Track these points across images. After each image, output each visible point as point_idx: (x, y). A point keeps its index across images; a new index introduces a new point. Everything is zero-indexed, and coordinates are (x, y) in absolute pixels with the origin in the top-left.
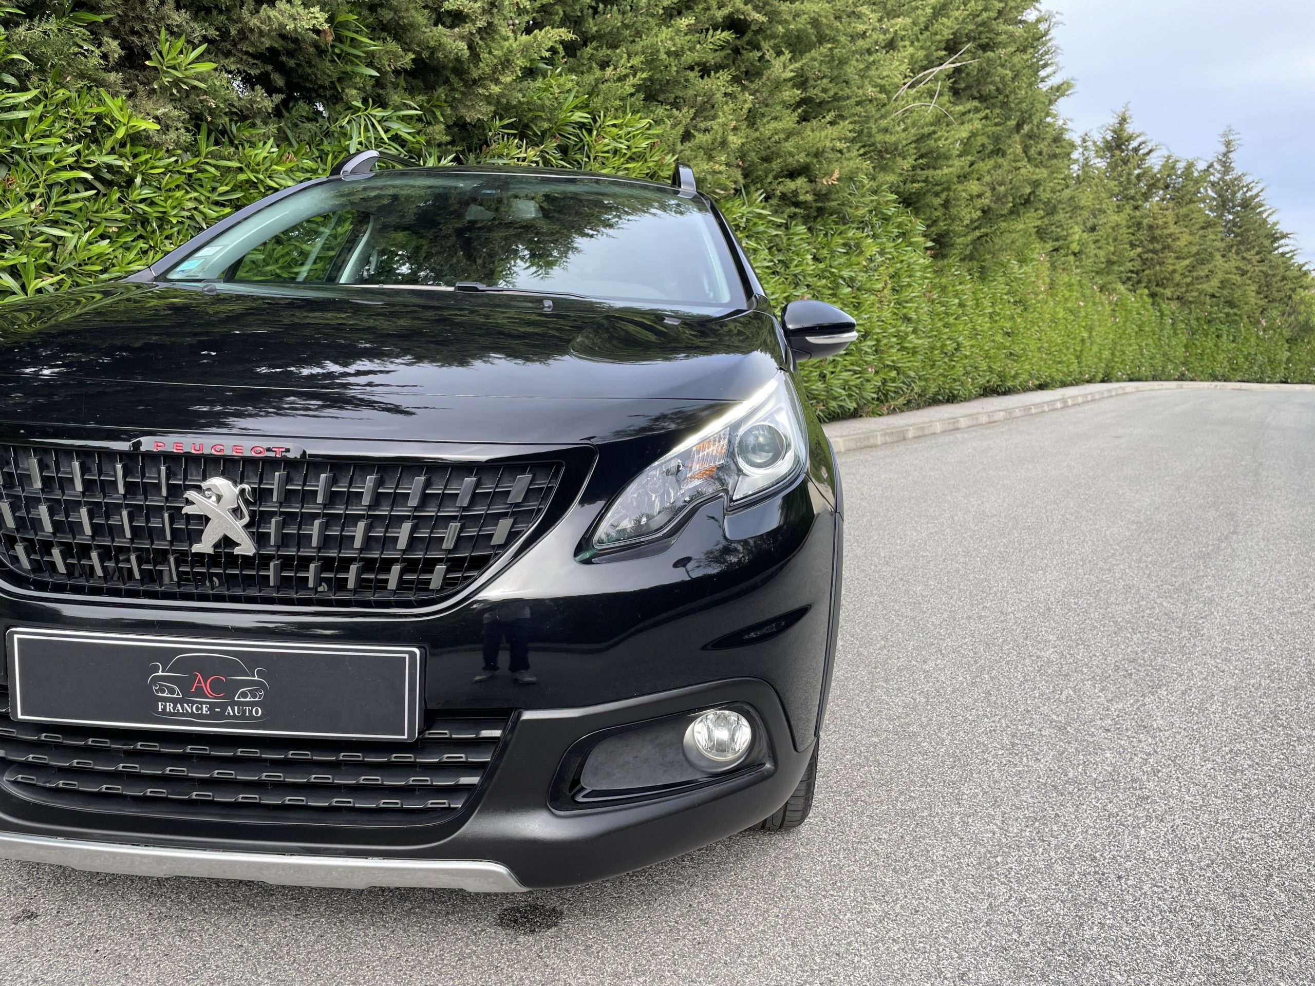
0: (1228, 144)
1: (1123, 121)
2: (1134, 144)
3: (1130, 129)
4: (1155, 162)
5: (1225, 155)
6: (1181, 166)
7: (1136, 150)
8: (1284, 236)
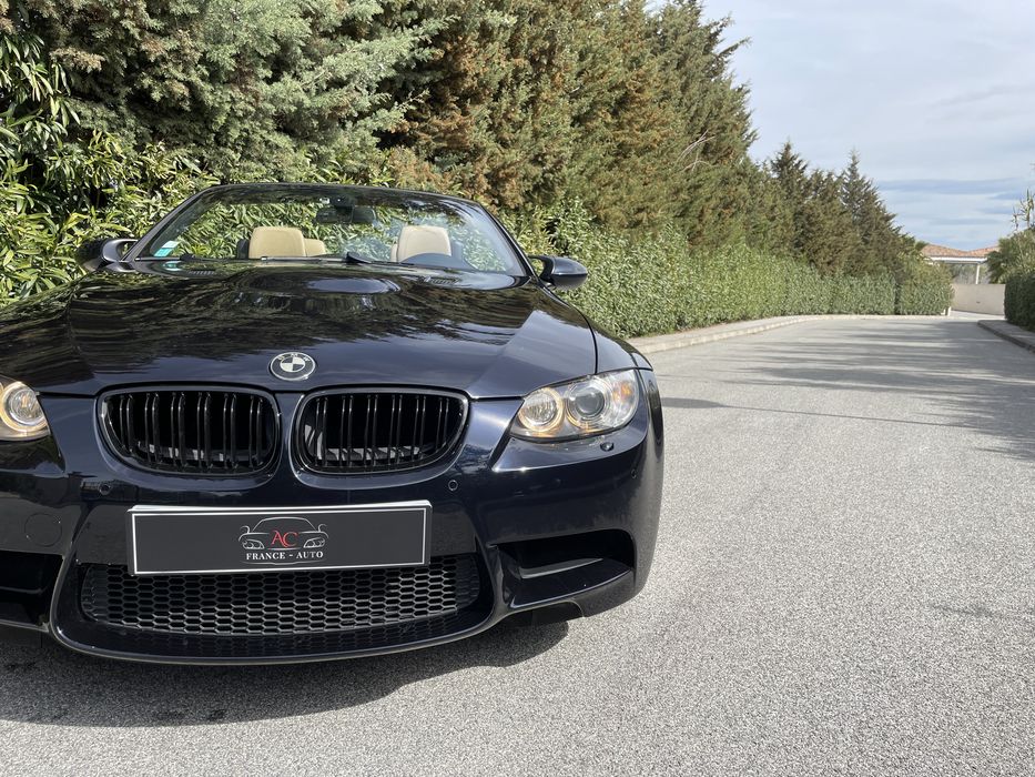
0: (854, 158)
1: (788, 148)
2: (796, 162)
3: (792, 152)
4: (808, 173)
5: (853, 165)
6: (825, 176)
7: (797, 165)
8: (894, 216)
